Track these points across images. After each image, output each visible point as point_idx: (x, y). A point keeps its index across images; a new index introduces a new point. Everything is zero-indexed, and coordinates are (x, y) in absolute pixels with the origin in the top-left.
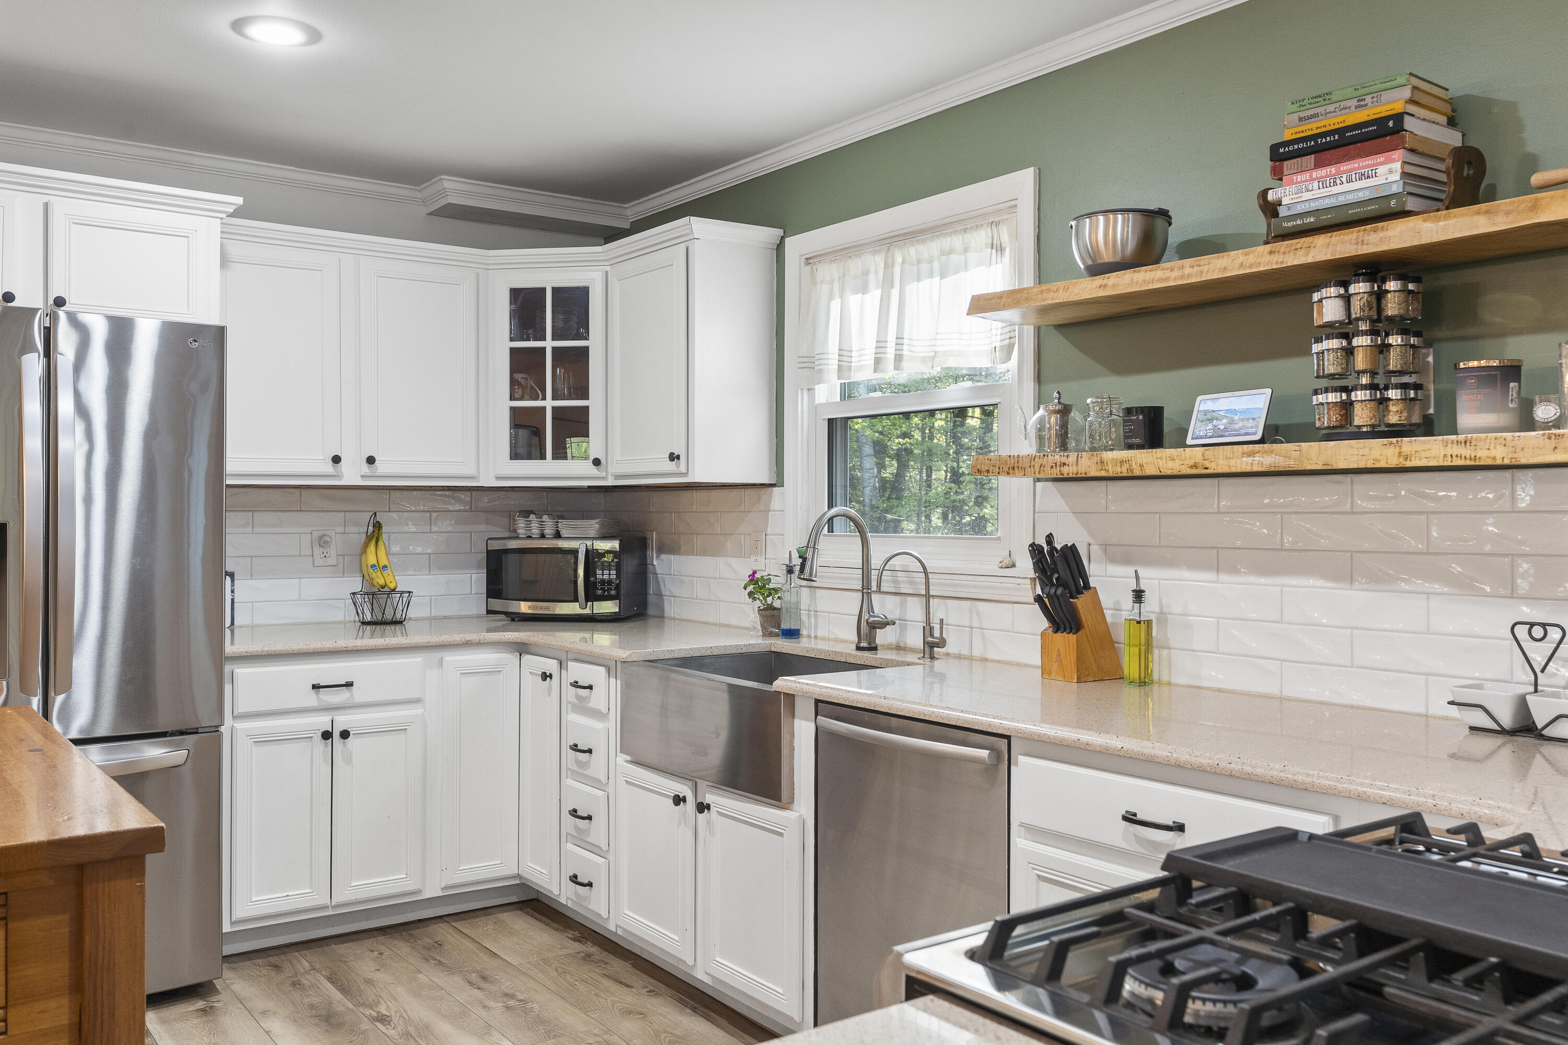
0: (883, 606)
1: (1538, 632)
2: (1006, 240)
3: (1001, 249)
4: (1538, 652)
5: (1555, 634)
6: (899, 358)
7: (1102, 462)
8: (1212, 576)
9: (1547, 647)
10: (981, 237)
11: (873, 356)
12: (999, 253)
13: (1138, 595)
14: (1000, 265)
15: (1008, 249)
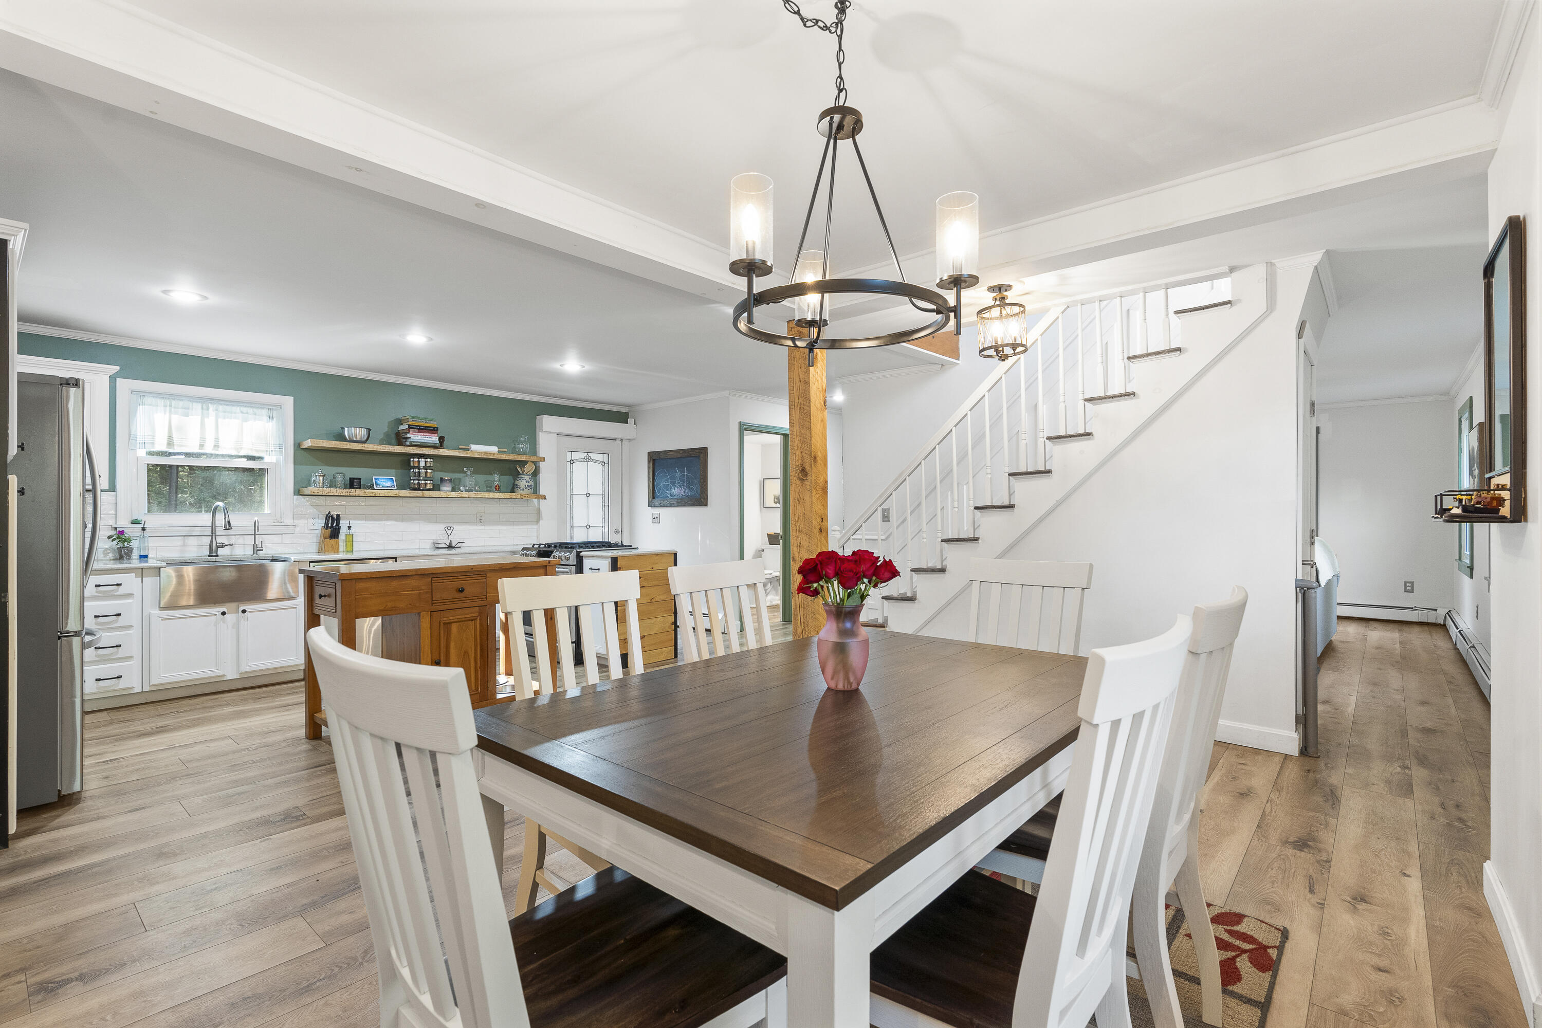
0: (220, 540)
1: (449, 528)
2: (275, 415)
3: (271, 418)
4: (449, 532)
5: (452, 528)
6: (216, 446)
7: (365, 492)
8: (363, 522)
9: (450, 531)
10: (265, 412)
11: (199, 443)
12: (271, 419)
13: (349, 528)
14: (270, 424)
15: (275, 419)
